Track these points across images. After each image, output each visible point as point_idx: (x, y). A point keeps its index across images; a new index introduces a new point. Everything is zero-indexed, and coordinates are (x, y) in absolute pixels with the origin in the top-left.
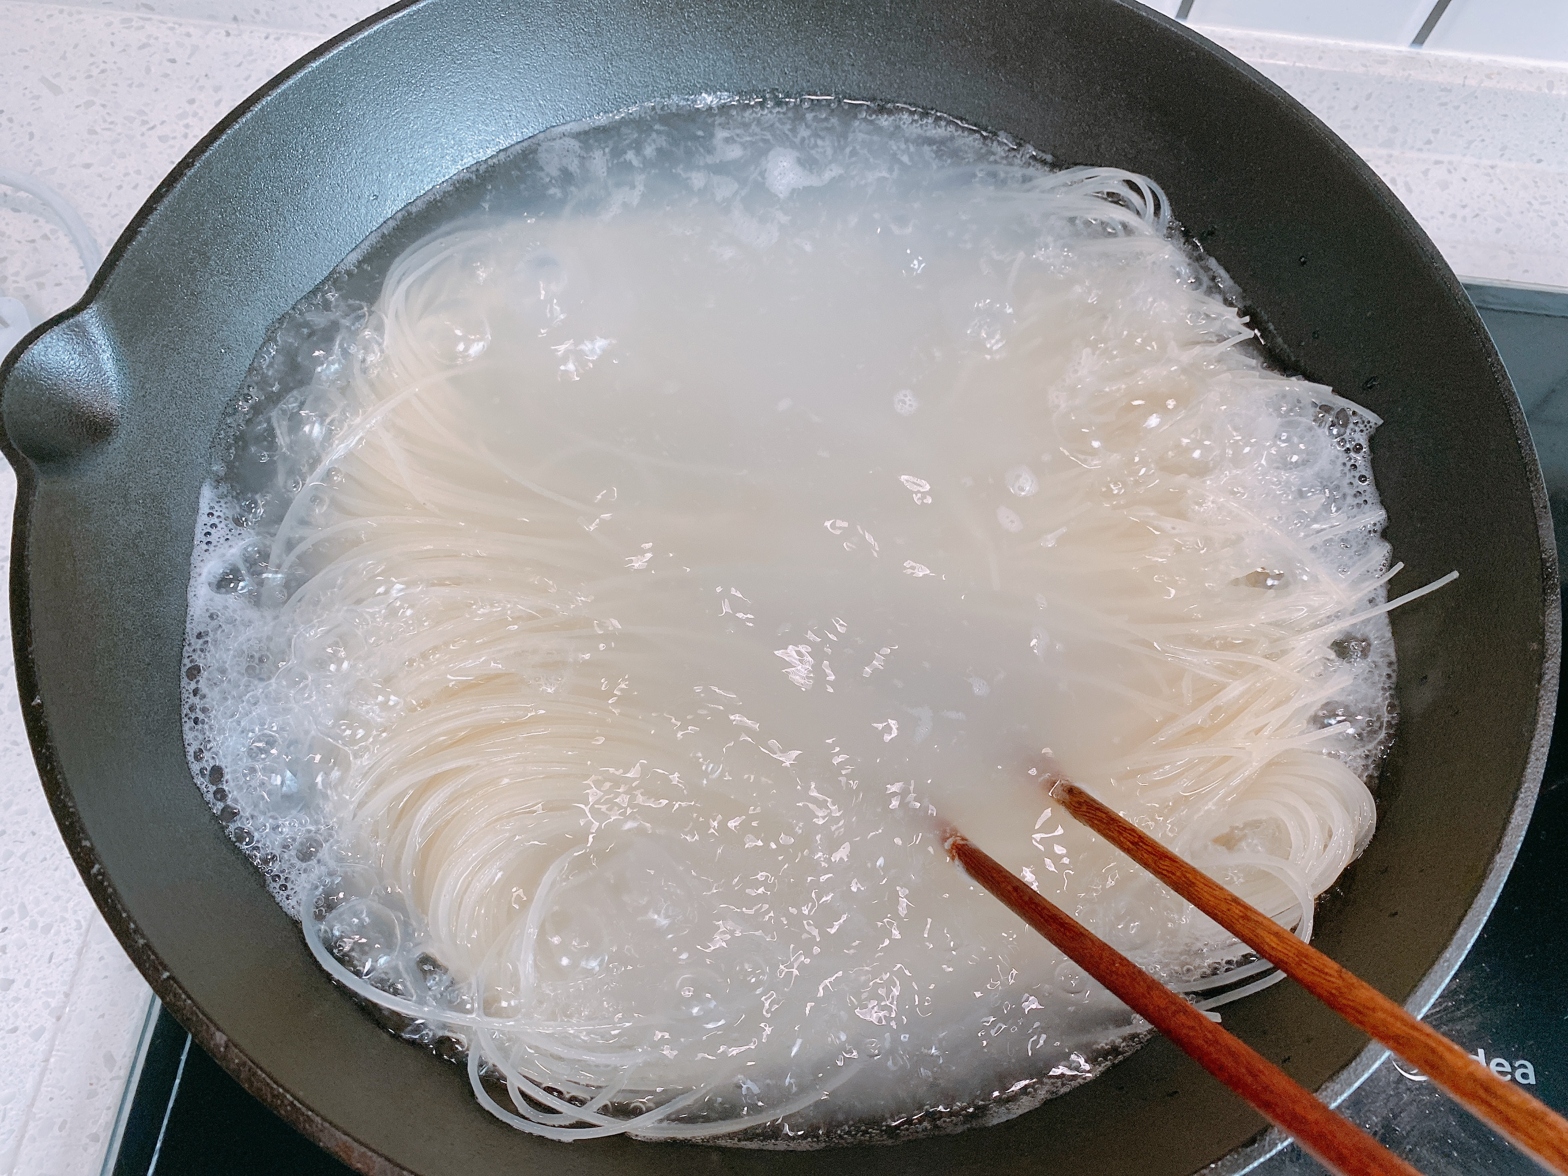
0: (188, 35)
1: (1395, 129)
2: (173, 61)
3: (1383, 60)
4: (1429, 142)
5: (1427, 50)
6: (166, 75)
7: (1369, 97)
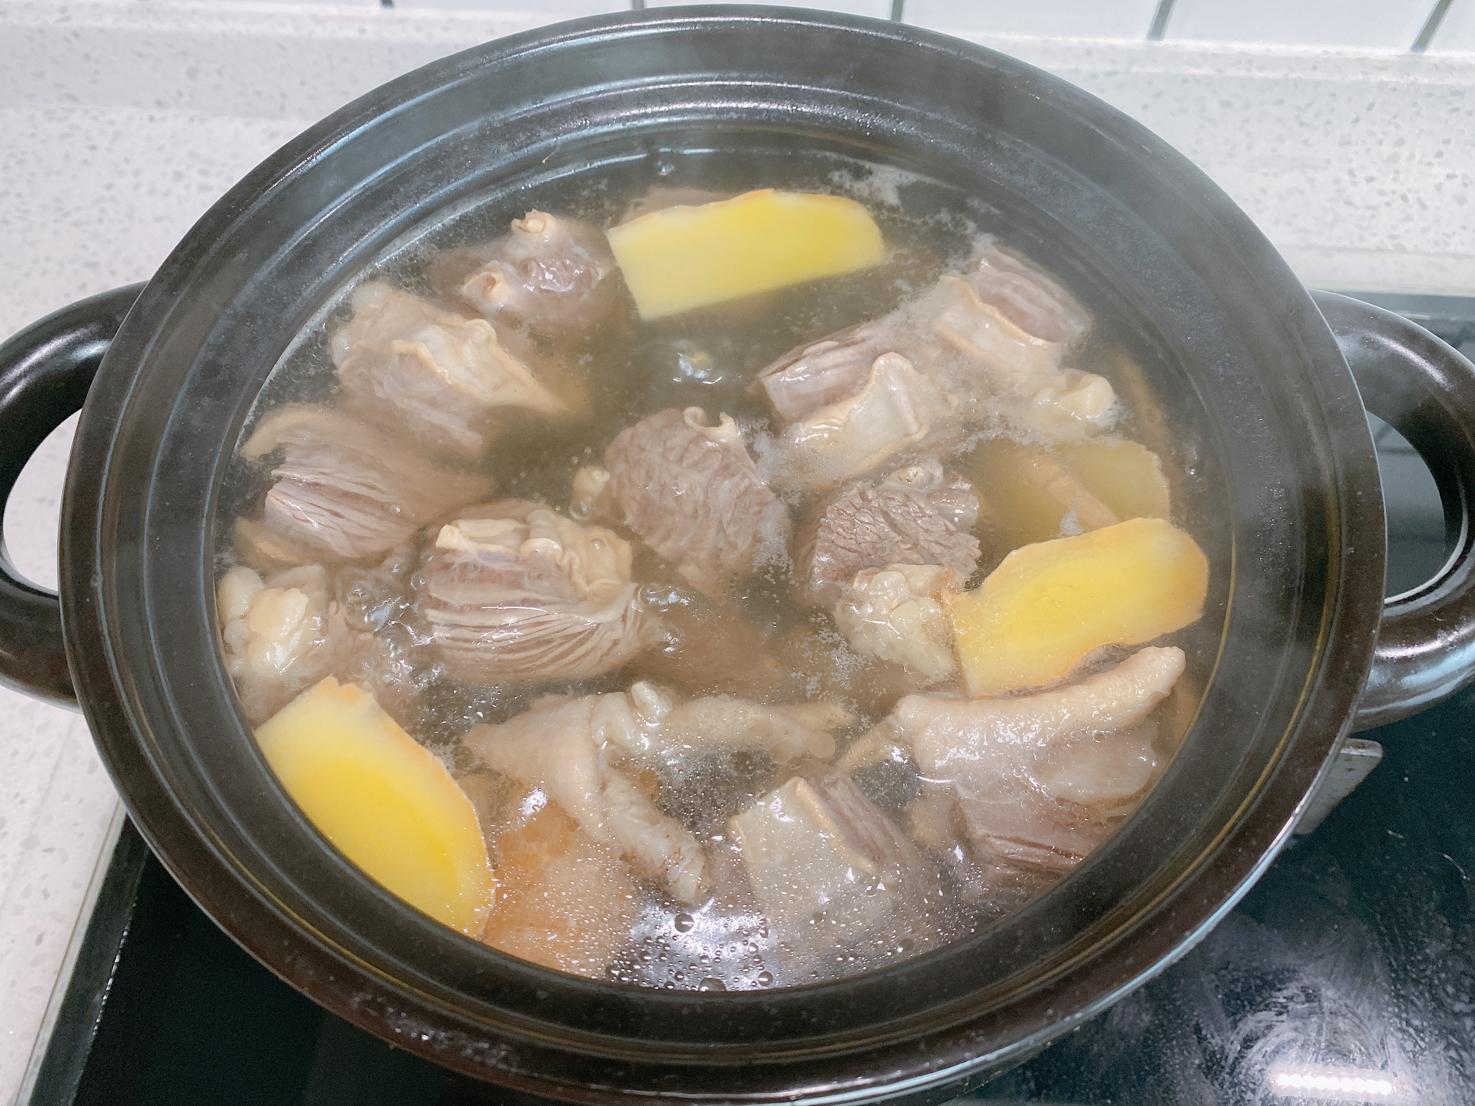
0: (111, 122)
1: (1400, 142)
2: (93, 148)
3: (1383, 66)
4: (1439, 154)
5: (1432, 52)
6: (85, 163)
7: (1370, 107)
